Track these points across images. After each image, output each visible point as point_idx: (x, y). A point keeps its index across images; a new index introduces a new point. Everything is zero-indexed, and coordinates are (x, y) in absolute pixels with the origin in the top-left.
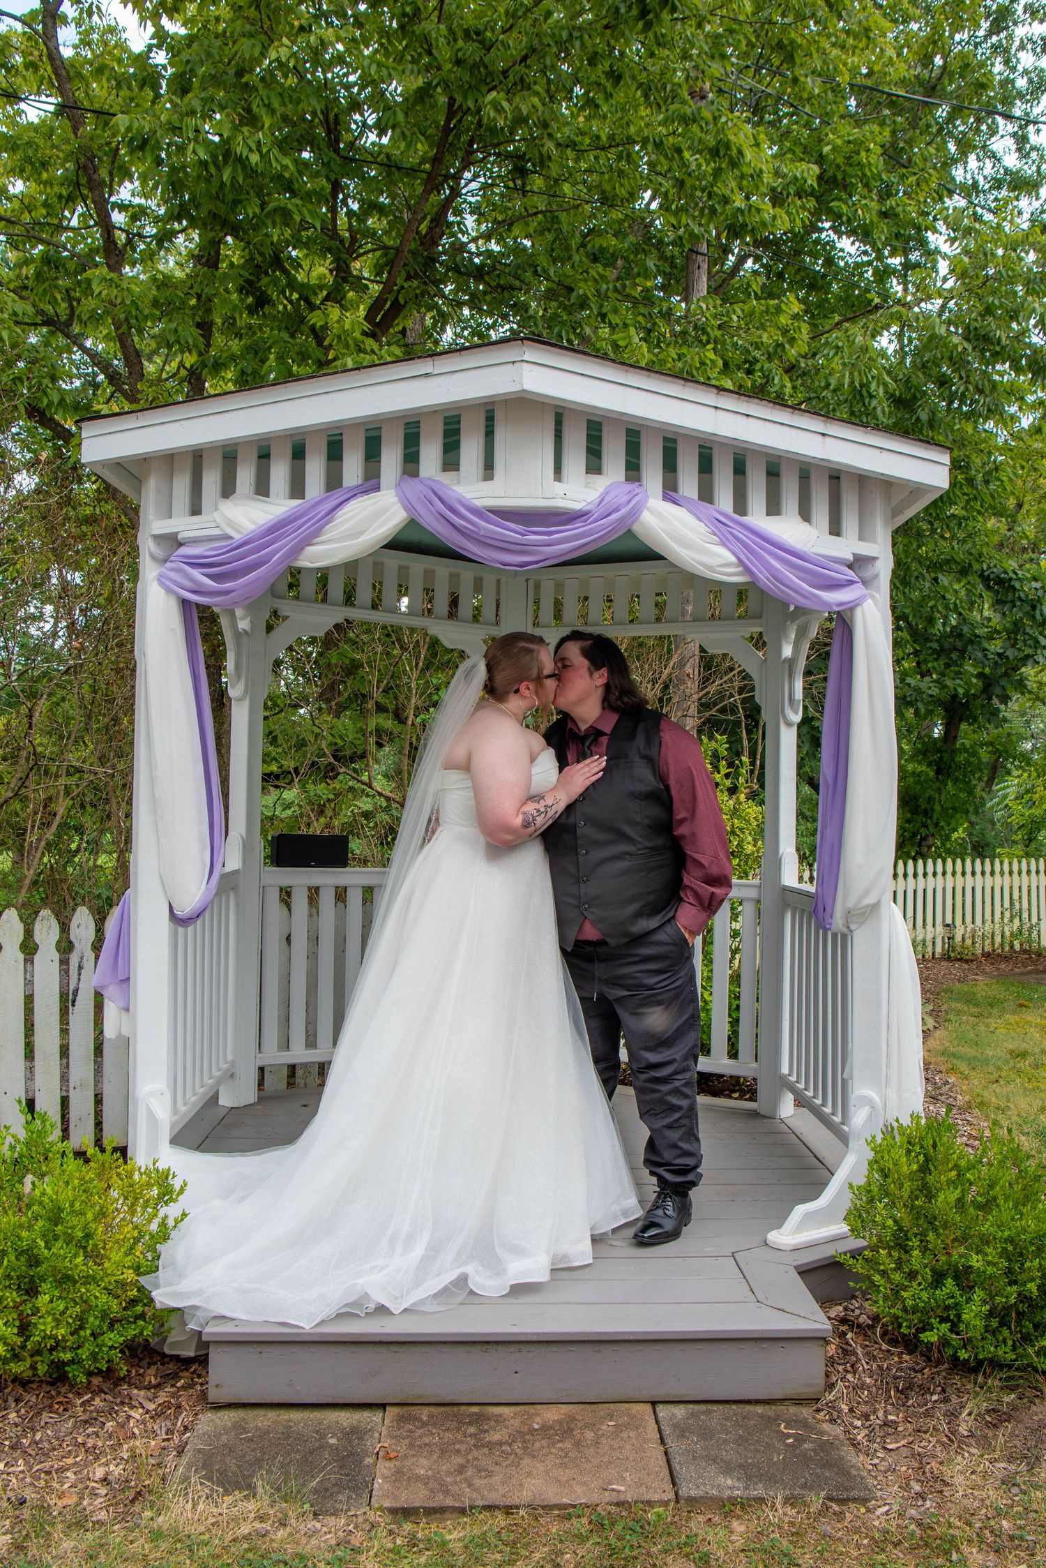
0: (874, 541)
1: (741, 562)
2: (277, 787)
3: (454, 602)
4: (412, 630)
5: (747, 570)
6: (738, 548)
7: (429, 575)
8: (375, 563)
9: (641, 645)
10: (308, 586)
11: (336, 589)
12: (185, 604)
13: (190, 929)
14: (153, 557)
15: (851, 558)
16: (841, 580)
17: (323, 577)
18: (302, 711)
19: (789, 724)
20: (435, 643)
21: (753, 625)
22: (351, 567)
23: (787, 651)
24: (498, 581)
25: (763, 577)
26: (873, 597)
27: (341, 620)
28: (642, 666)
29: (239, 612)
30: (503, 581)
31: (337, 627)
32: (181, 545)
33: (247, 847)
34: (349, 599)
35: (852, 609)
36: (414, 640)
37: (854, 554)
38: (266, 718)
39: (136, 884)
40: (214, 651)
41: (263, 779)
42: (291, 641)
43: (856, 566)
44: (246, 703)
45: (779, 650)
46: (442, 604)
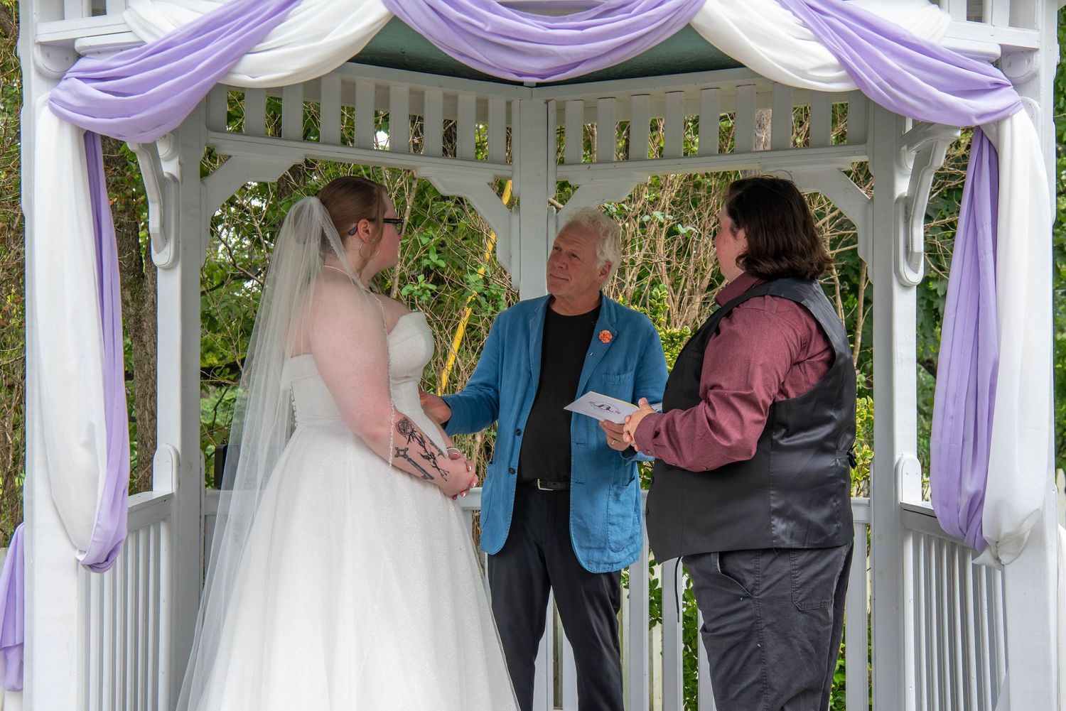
0: (1030, 25)
1: (843, 64)
2: (219, 385)
3: (450, 135)
4: (395, 172)
5: (852, 74)
6: (840, 44)
7: (418, 98)
8: (343, 82)
9: (698, 186)
10: (255, 114)
11: (293, 120)
12: (88, 138)
13: (107, 575)
14: (40, 73)
15: (998, 51)
16: (984, 83)
17: (274, 99)
18: (248, 285)
19: (905, 286)
20: (424, 189)
21: (854, 154)
22: (312, 88)
23: (902, 187)
24: (509, 104)
25: (873, 82)
26: (1028, 106)
27: (301, 161)
28: (700, 214)
29: (163, 150)
30: (515, 104)
31: (295, 170)
32: (79, 56)
33: (183, 464)
34: (310, 131)
35: (998, 123)
36: (397, 186)
37: (1002, 46)
38: (203, 293)
39: (32, 515)
40: (127, 205)
41: (202, 375)
42: (233, 190)
43: (1004, 63)
44: (178, 272)
45: (891, 186)
46: (434, 136)
